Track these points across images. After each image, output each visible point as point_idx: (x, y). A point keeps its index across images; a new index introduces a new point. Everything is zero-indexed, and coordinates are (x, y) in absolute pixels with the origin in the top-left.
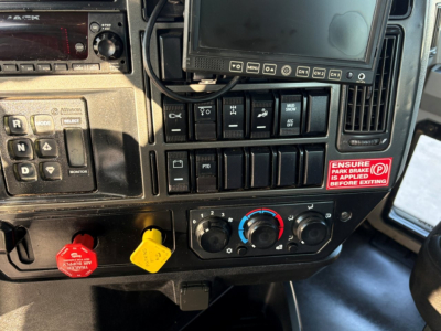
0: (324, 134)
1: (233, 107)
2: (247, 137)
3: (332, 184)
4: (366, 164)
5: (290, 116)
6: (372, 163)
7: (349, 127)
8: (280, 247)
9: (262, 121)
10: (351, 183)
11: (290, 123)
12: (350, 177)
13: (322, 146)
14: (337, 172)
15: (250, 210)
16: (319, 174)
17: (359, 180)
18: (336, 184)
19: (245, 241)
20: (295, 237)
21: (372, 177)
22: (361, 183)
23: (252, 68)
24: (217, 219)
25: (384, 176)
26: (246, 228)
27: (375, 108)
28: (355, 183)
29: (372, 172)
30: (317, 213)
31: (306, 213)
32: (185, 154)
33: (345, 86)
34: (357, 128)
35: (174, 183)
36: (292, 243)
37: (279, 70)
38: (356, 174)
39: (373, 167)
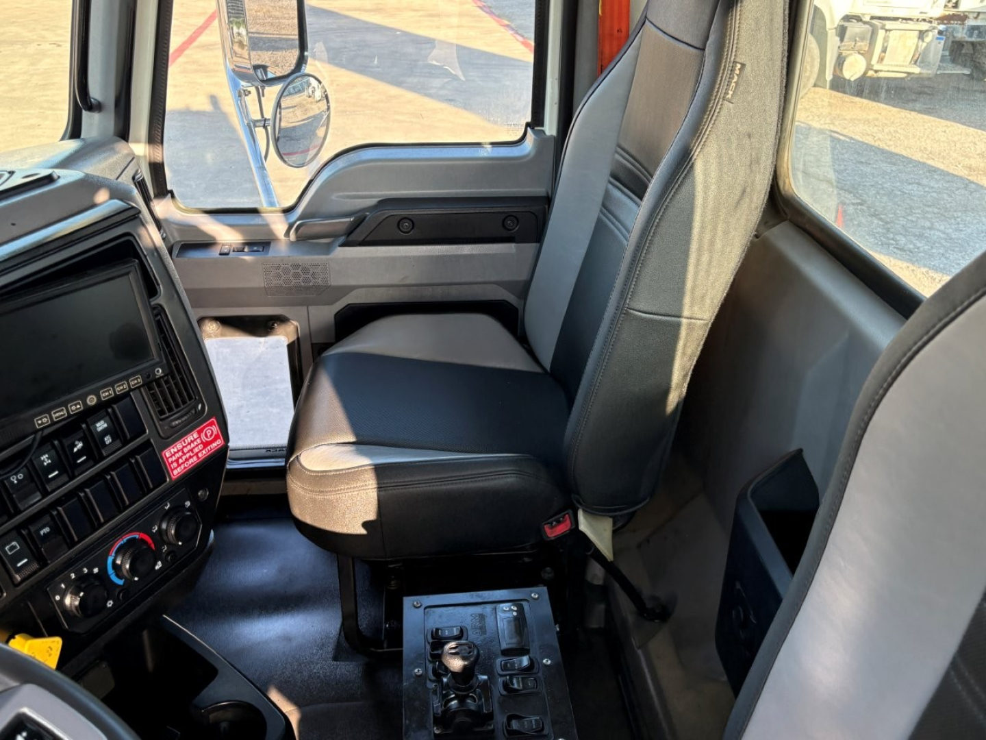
0: (145, 432)
1: (44, 457)
2: (72, 478)
3: (175, 472)
4: (196, 435)
5: (105, 432)
6: (199, 432)
7: (162, 412)
8: (159, 565)
9: (80, 453)
10: (191, 461)
11: (108, 440)
12: (188, 455)
13: (147, 444)
14: (174, 458)
15: (112, 546)
16: (158, 470)
17: (197, 454)
18: (179, 470)
19: (120, 582)
20: (169, 544)
21: (206, 444)
22: (200, 455)
23: (59, 414)
24: (81, 578)
25: (217, 437)
26: (117, 568)
27: (176, 384)
28: (195, 458)
29: (204, 439)
30: (177, 508)
31: (167, 515)
32: (14, 533)
33: (142, 389)
34: (170, 410)
35: (18, 570)
36: (168, 553)
37: (85, 403)
38: (192, 450)
39: (203, 435)
